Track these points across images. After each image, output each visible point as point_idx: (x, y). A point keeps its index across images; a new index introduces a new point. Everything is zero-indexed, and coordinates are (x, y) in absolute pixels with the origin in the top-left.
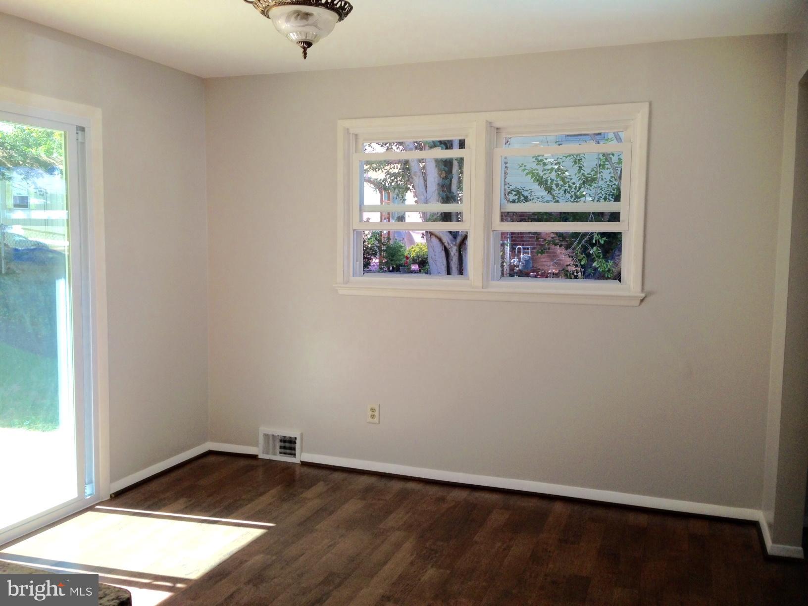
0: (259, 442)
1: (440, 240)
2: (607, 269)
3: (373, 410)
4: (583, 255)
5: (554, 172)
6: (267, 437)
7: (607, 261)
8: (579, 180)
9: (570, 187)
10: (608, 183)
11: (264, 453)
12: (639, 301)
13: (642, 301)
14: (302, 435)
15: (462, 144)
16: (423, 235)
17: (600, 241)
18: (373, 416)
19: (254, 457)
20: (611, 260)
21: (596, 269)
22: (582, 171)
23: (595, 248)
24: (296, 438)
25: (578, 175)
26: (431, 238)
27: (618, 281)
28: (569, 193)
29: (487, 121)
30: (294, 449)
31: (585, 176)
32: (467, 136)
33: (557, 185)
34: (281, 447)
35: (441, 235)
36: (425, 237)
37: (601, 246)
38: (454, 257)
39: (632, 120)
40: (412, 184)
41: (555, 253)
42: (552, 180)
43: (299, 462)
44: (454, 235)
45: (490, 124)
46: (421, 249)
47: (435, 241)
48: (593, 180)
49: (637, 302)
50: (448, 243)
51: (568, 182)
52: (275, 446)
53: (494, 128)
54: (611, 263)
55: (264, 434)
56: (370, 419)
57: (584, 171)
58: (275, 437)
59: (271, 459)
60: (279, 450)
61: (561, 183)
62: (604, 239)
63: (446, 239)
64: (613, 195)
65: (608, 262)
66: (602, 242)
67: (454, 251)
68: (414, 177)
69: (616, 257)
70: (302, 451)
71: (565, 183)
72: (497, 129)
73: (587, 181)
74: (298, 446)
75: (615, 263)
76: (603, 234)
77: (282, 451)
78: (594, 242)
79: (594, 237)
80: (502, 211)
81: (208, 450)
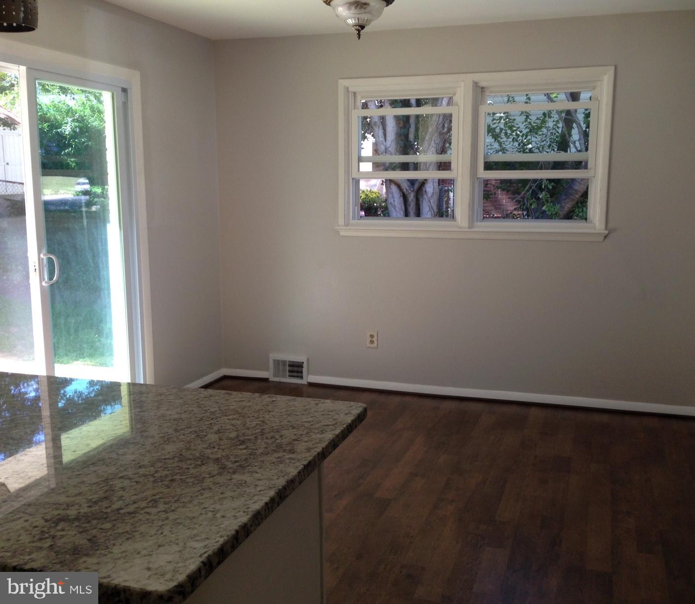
0: (270, 367)
1: (399, 186)
2: (554, 213)
3: (372, 336)
4: (534, 200)
5: (502, 121)
6: (277, 363)
7: (554, 205)
8: (526, 127)
9: (517, 135)
10: (551, 131)
11: (275, 376)
12: (603, 238)
13: (606, 237)
14: (308, 359)
15: (450, 102)
16: (383, 182)
17: (549, 186)
18: (372, 342)
19: (266, 380)
20: (558, 204)
21: (544, 212)
22: (529, 120)
23: (544, 192)
24: (303, 362)
25: (524, 124)
26: (390, 185)
27: (584, 221)
28: (517, 141)
29: (473, 81)
30: (302, 372)
31: (531, 125)
32: (455, 94)
33: (506, 134)
34: (290, 371)
35: (400, 182)
36: (384, 184)
37: (549, 191)
38: (412, 202)
39: (600, 81)
40: (372, 133)
41: (497, 198)
42: (501, 130)
43: (306, 383)
44: (412, 182)
45: (476, 84)
46: (367, 195)
47: (394, 188)
48: (539, 128)
49: (601, 239)
50: (406, 190)
51: (516, 130)
52: (284, 371)
53: (479, 87)
54: (558, 206)
55: (274, 360)
56: (369, 345)
57: (531, 119)
58: (284, 362)
59: (281, 381)
60: (288, 374)
61: (509, 132)
62: (553, 184)
63: (405, 186)
64: (556, 143)
65: (556, 206)
66: (550, 187)
67: (411, 197)
68: (374, 127)
69: (563, 201)
70: (308, 374)
71: (513, 131)
72: (482, 88)
73: (534, 130)
74: (305, 370)
75: (561, 207)
76: (550, 181)
77: (291, 374)
78: (543, 187)
79: (543, 183)
80: (486, 161)
81: (223, 375)
